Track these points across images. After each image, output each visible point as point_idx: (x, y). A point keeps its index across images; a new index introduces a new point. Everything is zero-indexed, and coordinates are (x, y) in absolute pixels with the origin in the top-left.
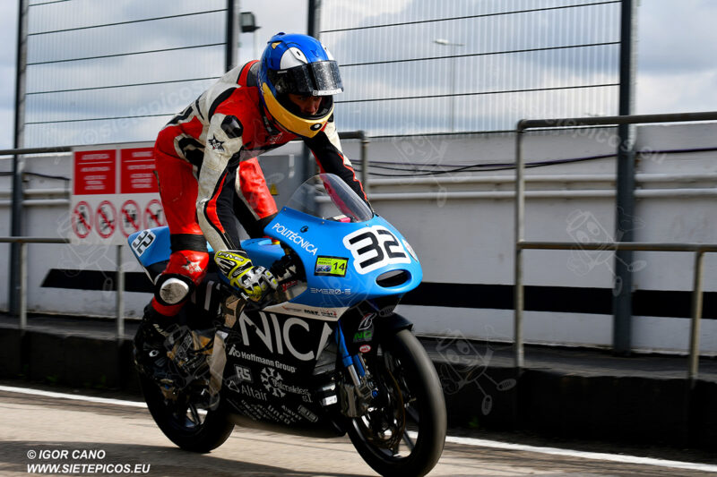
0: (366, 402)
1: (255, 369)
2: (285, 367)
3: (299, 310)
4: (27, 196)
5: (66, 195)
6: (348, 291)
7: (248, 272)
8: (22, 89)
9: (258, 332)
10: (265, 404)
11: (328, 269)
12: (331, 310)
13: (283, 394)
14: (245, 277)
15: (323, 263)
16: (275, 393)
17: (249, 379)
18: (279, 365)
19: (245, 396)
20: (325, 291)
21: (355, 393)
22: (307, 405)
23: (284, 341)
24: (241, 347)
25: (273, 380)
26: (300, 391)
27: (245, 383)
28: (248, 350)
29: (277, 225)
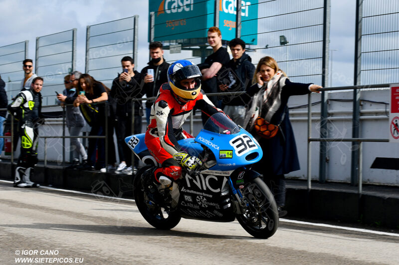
0: (245, 208)
1: (194, 196)
2: (207, 195)
3: (213, 173)
4: (362, 114)
5: (386, 113)
6: (234, 164)
7: (189, 159)
8: (359, 50)
9: (194, 181)
10: (198, 210)
11: (225, 156)
12: (227, 172)
13: (207, 206)
14: (188, 162)
15: (222, 153)
16: (203, 206)
17: (191, 200)
18: (204, 195)
19: (189, 208)
20: (224, 165)
21: (239, 204)
22: (218, 210)
23: (206, 185)
24: (186, 188)
25: (202, 201)
26: (214, 204)
27: (189, 202)
28: (190, 189)
29: (200, 138)
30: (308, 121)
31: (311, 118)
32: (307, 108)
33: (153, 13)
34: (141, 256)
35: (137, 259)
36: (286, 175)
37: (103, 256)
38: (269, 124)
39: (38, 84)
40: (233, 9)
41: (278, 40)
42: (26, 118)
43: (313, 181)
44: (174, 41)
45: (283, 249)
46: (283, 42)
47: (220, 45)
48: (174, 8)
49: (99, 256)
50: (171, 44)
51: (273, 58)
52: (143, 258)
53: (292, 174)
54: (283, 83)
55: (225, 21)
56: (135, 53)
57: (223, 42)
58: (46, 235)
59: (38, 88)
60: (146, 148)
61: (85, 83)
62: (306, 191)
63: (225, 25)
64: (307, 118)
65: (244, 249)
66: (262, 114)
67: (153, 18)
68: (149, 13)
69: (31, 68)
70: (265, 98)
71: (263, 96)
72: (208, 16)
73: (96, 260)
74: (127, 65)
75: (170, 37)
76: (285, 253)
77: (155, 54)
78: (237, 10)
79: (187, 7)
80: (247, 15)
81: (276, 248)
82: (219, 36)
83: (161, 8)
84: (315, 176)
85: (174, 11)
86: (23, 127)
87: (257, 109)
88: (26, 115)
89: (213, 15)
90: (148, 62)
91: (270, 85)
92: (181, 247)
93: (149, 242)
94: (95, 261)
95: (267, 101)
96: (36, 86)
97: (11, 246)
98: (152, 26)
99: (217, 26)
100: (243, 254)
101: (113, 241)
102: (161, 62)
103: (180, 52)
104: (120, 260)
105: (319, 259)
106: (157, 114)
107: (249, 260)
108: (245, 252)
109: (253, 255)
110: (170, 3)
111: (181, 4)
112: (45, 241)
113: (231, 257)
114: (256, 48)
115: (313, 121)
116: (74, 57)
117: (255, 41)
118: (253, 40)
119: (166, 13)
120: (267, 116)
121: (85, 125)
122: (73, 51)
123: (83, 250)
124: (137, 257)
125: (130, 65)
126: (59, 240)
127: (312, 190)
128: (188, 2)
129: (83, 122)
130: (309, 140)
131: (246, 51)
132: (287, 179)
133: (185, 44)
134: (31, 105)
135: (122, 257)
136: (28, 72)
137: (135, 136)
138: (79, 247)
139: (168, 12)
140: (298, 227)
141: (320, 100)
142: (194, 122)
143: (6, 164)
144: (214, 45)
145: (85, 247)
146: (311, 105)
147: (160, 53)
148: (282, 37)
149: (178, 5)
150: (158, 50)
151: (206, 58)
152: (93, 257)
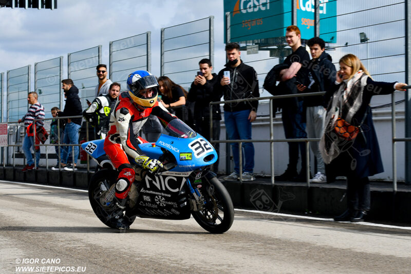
1: (152, 197)
2: (166, 195)
3: (173, 174)
6: (194, 165)
7: (151, 162)
9: (154, 182)
10: (156, 209)
11: (185, 158)
12: (186, 173)
13: (165, 205)
14: (150, 165)
15: (183, 156)
16: (161, 205)
17: (150, 200)
18: (163, 194)
19: (147, 207)
20: (184, 166)
21: (196, 202)
22: (175, 209)
23: (165, 185)
24: (146, 188)
25: (161, 200)
26: (172, 203)
27: (148, 202)
28: (149, 189)
29: (161, 142)
30: (392, 120)
31: (396, 117)
32: (390, 108)
33: (228, 13)
34: (223, 265)
35: (219, 268)
36: (370, 178)
37: (185, 266)
38: (349, 126)
39: (114, 90)
40: (310, 6)
41: (358, 38)
42: (101, 125)
43: (399, 183)
44: (251, 41)
45: (370, 254)
46: (364, 40)
47: (299, 45)
48: (250, 8)
49: (180, 266)
50: (248, 44)
51: (355, 55)
52: (225, 267)
53: (377, 176)
54: (364, 82)
55: (302, 19)
56: (211, 55)
57: (302, 41)
58: (125, 245)
59: (114, 94)
60: (104, 153)
61: (163, 86)
62: (392, 194)
63: (302, 24)
64: (390, 118)
65: (330, 256)
66: (342, 115)
67: (229, 18)
68: (225, 14)
69: (105, 73)
70: (345, 97)
71: (343, 96)
72: (285, 14)
73: (177, 269)
74: (205, 67)
75: (246, 38)
76: (372, 258)
77: (231, 56)
78: (315, 7)
79: (263, 6)
80: (325, 13)
81: (362, 253)
82: (297, 35)
83: (236, 9)
84: (401, 178)
85: (250, 11)
86: (99, 134)
87: (336, 110)
88: (102, 121)
89: (290, 14)
90: (225, 64)
91: (349, 84)
92: (264, 255)
93: (231, 249)
94: (176, 271)
95: (346, 101)
96: (113, 92)
97: (89, 257)
98: (228, 27)
99: (295, 24)
100: (329, 260)
101: (195, 250)
102: (239, 63)
103: (257, 53)
104: (202, 269)
105: (408, 264)
106: (119, 120)
107: (335, 266)
108: (330, 258)
109: (339, 261)
110: (246, 3)
111: (257, 3)
112: (125, 251)
113: (316, 263)
114: (336, 46)
115: (397, 120)
116: (149, 61)
117: (334, 39)
118: (332, 38)
119: (242, 13)
120: (347, 117)
121: (162, 131)
122: (147, 55)
123: (163, 260)
124: (219, 265)
125: (208, 68)
126: (138, 250)
127: (398, 192)
128: (265, 1)
129: (160, 127)
130: (394, 141)
131: (326, 50)
132: (372, 181)
133: (262, 44)
134: (107, 111)
135: (204, 266)
136: (102, 77)
137: (92, 142)
138: (159, 256)
139: (244, 11)
140: (385, 231)
141: (403, 98)
142: (274, 125)
143: (82, 173)
144: (292, 45)
145: (165, 257)
146: (394, 104)
147: (237, 55)
148: (362, 34)
149: (254, 4)
150: (235, 51)
151: (285, 58)
152: (174, 267)
